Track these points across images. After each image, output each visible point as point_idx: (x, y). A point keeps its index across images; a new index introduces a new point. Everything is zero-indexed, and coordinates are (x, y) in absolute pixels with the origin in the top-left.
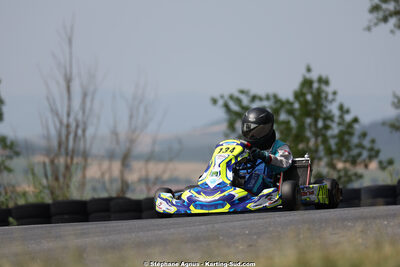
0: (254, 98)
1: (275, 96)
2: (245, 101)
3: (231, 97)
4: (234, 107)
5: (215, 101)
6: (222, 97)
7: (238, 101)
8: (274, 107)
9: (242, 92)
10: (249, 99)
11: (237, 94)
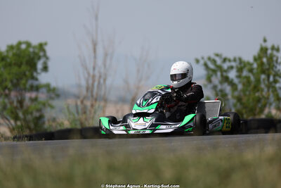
0: (225, 60)
1: (240, 59)
2: (219, 61)
3: (209, 59)
4: (211, 66)
5: (197, 61)
6: (203, 58)
7: (214, 62)
8: (239, 66)
9: (217, 55)
10: (222, 60)
11: (213, 57)
